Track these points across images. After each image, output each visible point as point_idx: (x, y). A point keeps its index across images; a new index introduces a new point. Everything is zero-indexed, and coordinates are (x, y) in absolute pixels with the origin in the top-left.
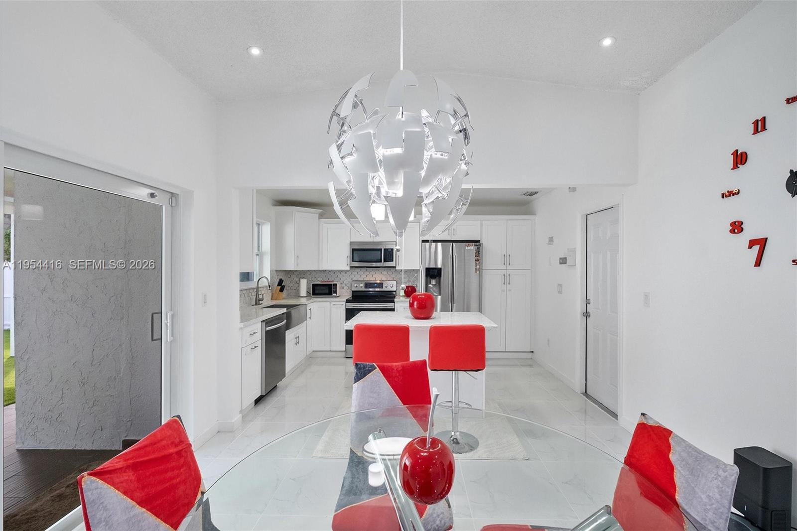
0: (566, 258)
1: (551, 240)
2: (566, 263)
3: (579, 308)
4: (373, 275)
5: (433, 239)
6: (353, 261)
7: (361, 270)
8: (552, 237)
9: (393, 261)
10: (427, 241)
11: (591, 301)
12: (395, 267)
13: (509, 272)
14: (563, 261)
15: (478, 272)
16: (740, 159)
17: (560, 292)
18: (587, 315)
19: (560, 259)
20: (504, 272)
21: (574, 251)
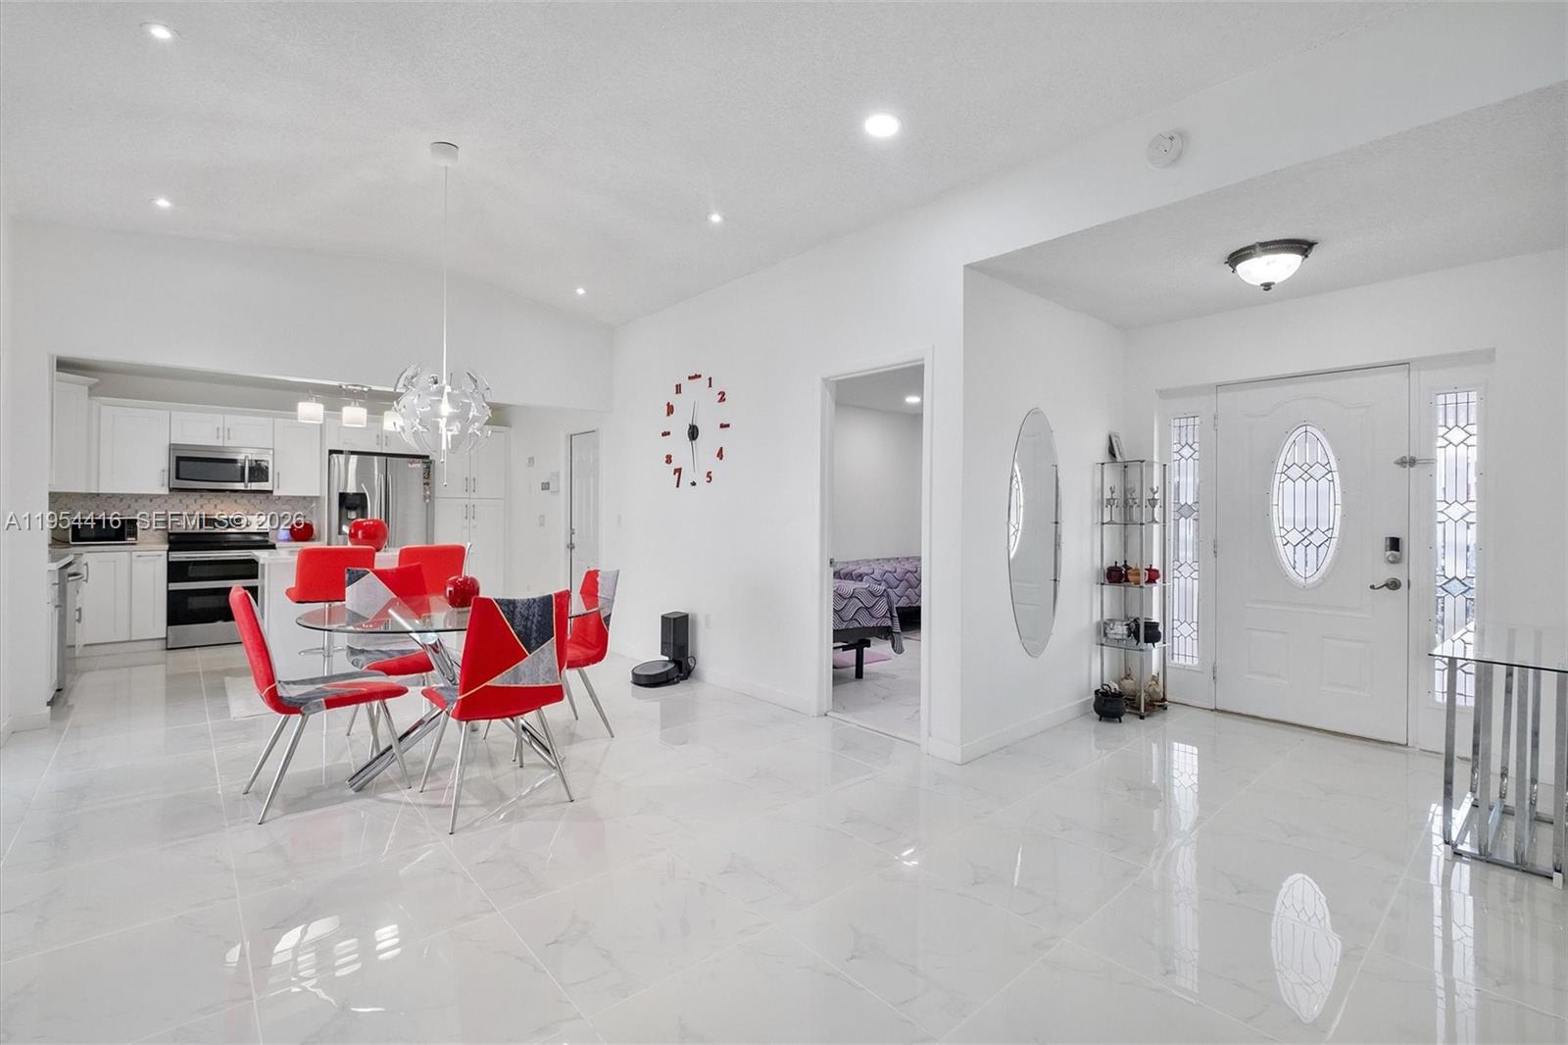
0: (548, 483)
1: (531, 460)
2: (548, 489)
3: (563, 541)
4: (216, 506)
5: (351, 450)
6: (177, 478)
7: (188, 496)
8: (533, 458)
9: (267, 481)
10: (341, 452)
11: (576, 532)
12: (271, 492)
13: (473, 502)
14: (546, 486)
15: (428, 501)
16: (670, 410)
17: (542, 524)
18: (571, 547)
19: (543, 484)
20: (467, 502)
21: (557, 475)
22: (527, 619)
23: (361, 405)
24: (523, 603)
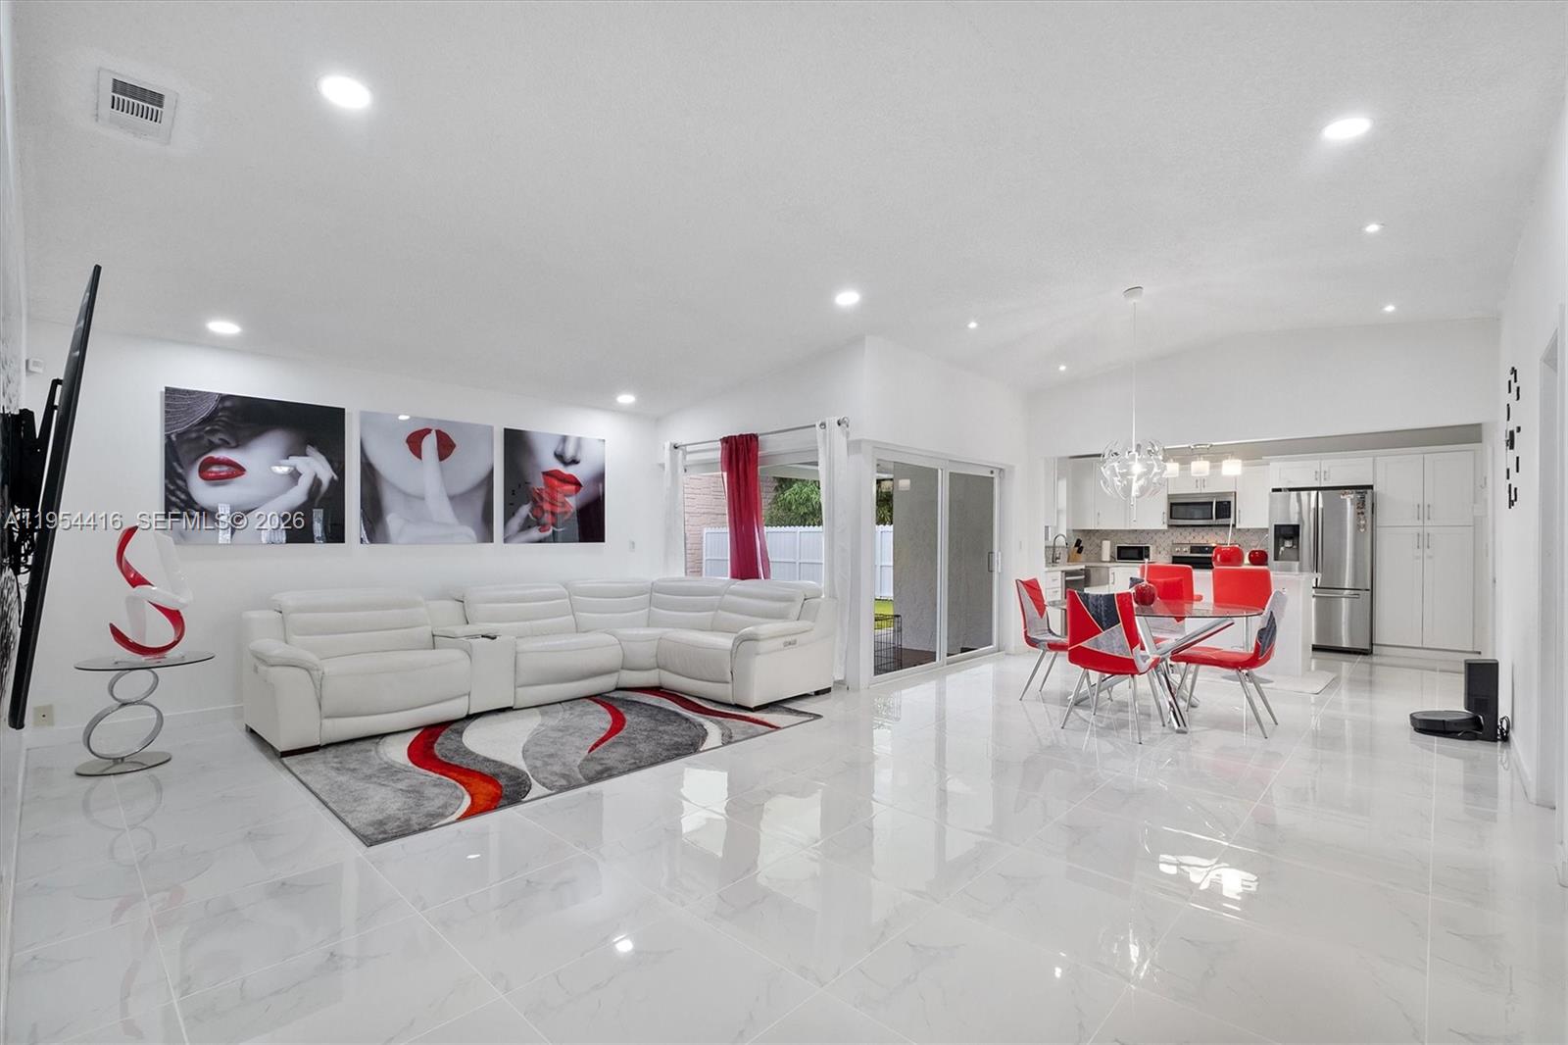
4: (1201, 536)
5: (1289, 487)
6: (1172, 518)
7: (1184, 530)
9: (1230, 517)
10: (1278, 490)
12: (1235, 526)
13: (1429, 530)
15: (1362, 530)
20: (1419, 530)
22: (1096, 607)
23: (1205, 459)
24: (1093, 596)
